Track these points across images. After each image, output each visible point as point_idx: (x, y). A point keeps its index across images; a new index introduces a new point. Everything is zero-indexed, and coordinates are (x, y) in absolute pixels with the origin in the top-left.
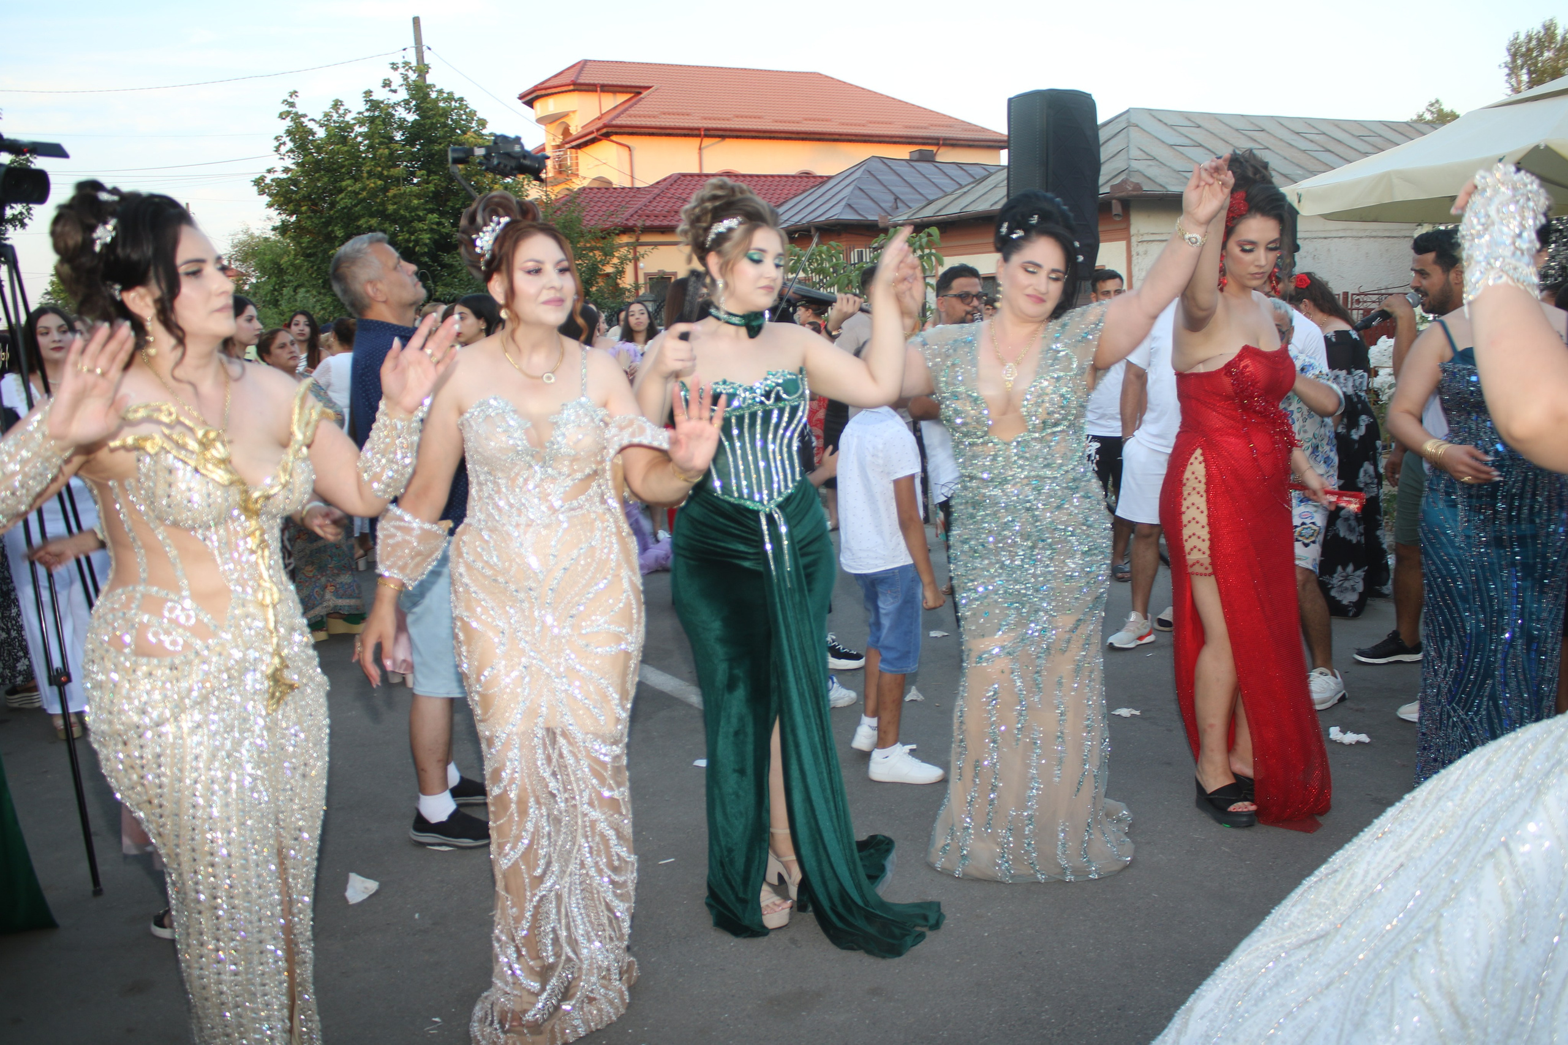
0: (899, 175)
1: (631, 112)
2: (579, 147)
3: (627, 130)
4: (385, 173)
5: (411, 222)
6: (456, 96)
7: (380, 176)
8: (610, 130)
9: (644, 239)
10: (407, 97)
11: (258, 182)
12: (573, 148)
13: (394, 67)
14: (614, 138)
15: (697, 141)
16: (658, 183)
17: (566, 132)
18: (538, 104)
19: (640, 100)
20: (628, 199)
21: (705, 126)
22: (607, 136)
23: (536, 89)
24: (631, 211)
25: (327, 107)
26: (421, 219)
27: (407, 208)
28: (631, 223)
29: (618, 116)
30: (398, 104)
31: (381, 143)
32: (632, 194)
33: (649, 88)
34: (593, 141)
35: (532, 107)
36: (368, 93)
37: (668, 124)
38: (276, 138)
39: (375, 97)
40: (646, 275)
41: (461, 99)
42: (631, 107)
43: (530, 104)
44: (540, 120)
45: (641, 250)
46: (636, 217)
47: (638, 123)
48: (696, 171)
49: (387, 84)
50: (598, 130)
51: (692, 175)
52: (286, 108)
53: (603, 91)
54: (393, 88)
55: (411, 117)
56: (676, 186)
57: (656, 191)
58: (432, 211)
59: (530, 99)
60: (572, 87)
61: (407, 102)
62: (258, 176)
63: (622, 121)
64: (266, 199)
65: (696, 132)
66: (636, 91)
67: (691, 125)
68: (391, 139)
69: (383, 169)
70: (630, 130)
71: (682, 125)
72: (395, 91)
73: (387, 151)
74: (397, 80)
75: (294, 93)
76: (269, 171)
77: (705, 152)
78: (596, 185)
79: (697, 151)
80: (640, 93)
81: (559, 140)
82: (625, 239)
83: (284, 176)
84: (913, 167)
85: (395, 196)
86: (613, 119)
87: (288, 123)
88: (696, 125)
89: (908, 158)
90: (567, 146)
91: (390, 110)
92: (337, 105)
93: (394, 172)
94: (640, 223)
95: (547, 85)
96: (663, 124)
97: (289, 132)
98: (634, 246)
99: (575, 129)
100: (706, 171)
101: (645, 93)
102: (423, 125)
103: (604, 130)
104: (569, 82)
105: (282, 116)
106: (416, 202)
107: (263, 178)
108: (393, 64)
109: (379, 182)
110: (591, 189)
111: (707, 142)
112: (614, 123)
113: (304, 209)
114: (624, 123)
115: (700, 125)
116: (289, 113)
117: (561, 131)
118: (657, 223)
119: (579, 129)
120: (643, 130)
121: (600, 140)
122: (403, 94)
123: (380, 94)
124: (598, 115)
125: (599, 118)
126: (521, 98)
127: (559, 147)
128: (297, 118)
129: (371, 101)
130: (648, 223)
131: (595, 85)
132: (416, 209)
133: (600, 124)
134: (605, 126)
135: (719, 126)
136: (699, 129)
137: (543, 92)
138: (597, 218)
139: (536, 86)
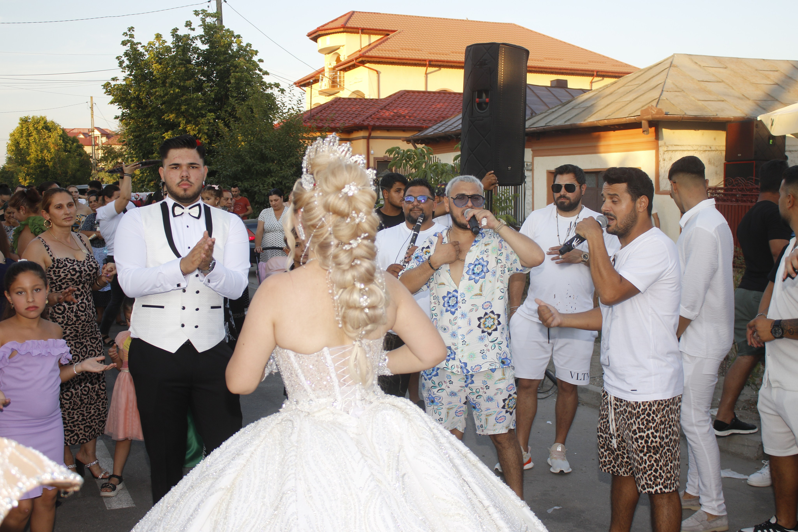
0: (538, 97)
1: (379, 47)
2: (345, 70)
3: (375, 60)
4: (182, 84)
5: (198, 117)
6: (235, 34)
7: (179, 87)
8: (364, 59)
9: (374, 134)
10: (203, 34)
11: (106, 86)
12: (341, 70)
13: (196, 13)
14: (367, 65)
15: (424, 69)
16: (390, 96)
17: (338, 60)
18: (319, 40)
19: (387, 39)
20: (368, 107)
21: (430, 58)
22: (363, 63)
23: (318, 29)
24: (367, 115)
25: (152, 39)
26: (203, 116)
27: (195, 108)
28: (366, 123)
29: (370, 50)
30: (195, 38)
31: (180, 64)
32: (371, 103)
33: (394, 31)
34: (354, 66)
35: (316, 42)
36: (176, 30)
37: (404, 57)
38: (117, 58)
39: (179, 33)
40: (374, 158)
41: (239, 36)
42: (380, 44)
43: (315, 39)
44: (321, 51)
45: (371, 141)
46: (370, 119)
47: (384, 55)
48: (423, 89)
49: (188, 24)
50: (356, 59)
51: (419, 92)
52: (127, 38)
53: (363, 33)
54: (192, 27)
55: (205, 47)
56: (401, 99)
57: (387, 102)
58: (210, 111)
59: (315, 36)
60: (342, 30)
61: (201, 37)
62: (105, 82)
63: (374, 53)
64: (111, 98)
65: (424, 63)
66: (386, 33)
67: (420, 58)
68: (189, 61)
69: (180, 81)
70: (378, 60)
71: (414, 57)
72: (193, 29)
73: (183, 69)
74: (197, 22)
75: (131, 29)
76: (113, 79)
77: (429, 75)
78: (354, 96)
79: (424, 75)
80: (389, 35)
81: (334, 64)
82: (362, 134)
83: (124, 83)
84: (550, 91)
85: (186, 100)
86: (367, 52)
87: (127, 47)
88: (423, 58)
89: (549, 85)
90: (337, 69)
91: (190, 42)
92: (158, 36)
93: (188, 83)
94: (372, 123)
95: (326, 27)
96: (400, 56)
97: (126, 54)
98: (368, 138)
99: (343, 59)
100: (430, 89)
101: (391, 34)
102: (211, 53)
103: (360, 59)
104: (340, 26)
105: (124, 43)
106: (200, 104)
107: (109, 84)
108: (196, 11)
109: (177, 90)
110: (350, 99)
111: (430, 69)
112: (367, 54)
113: (132, 105)
114: (374, 55)
115: (426, 58)
116: (129, 41)
117: (335, 58)
118: (384, 124)
119: (346, 58)
120: (386, 60)
121: (359, 66)
122: (200, 31)
123: (183, 31)
124: (359, 48)
125: (360, 51)
126: (309, 35)
127: (334, 69)
128: (133, 45)
129: (177, 35)
130: (378, 124)
131: (358, 28)
132: (202, 108)
133: (357, 55)
134: (361, 56)
135: (439, 59)
136: (425, 60)
137: (323, 32)
138: (345, 118)
139: (318, 28)
